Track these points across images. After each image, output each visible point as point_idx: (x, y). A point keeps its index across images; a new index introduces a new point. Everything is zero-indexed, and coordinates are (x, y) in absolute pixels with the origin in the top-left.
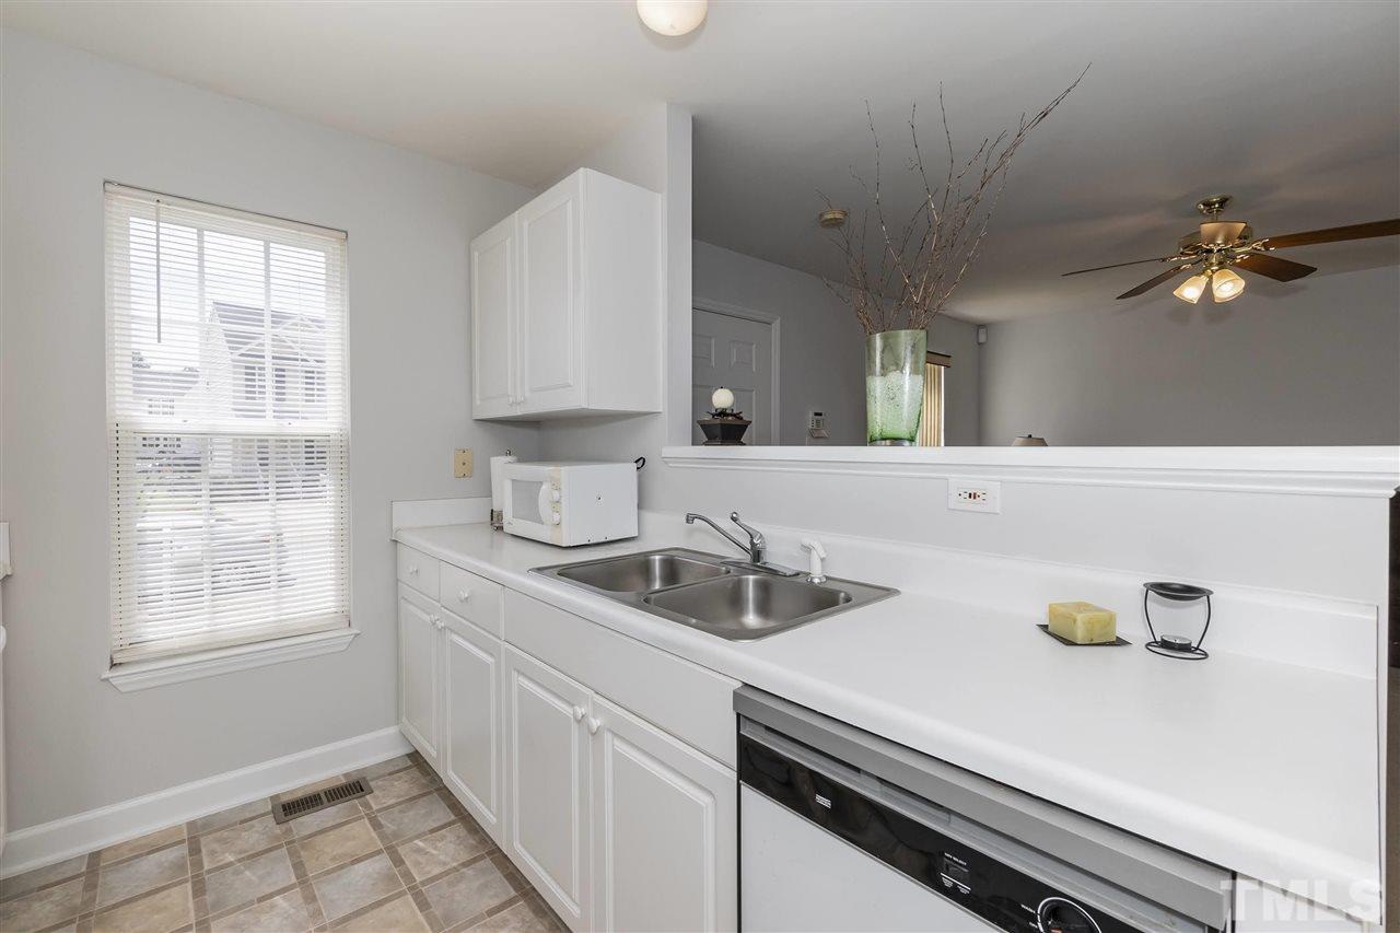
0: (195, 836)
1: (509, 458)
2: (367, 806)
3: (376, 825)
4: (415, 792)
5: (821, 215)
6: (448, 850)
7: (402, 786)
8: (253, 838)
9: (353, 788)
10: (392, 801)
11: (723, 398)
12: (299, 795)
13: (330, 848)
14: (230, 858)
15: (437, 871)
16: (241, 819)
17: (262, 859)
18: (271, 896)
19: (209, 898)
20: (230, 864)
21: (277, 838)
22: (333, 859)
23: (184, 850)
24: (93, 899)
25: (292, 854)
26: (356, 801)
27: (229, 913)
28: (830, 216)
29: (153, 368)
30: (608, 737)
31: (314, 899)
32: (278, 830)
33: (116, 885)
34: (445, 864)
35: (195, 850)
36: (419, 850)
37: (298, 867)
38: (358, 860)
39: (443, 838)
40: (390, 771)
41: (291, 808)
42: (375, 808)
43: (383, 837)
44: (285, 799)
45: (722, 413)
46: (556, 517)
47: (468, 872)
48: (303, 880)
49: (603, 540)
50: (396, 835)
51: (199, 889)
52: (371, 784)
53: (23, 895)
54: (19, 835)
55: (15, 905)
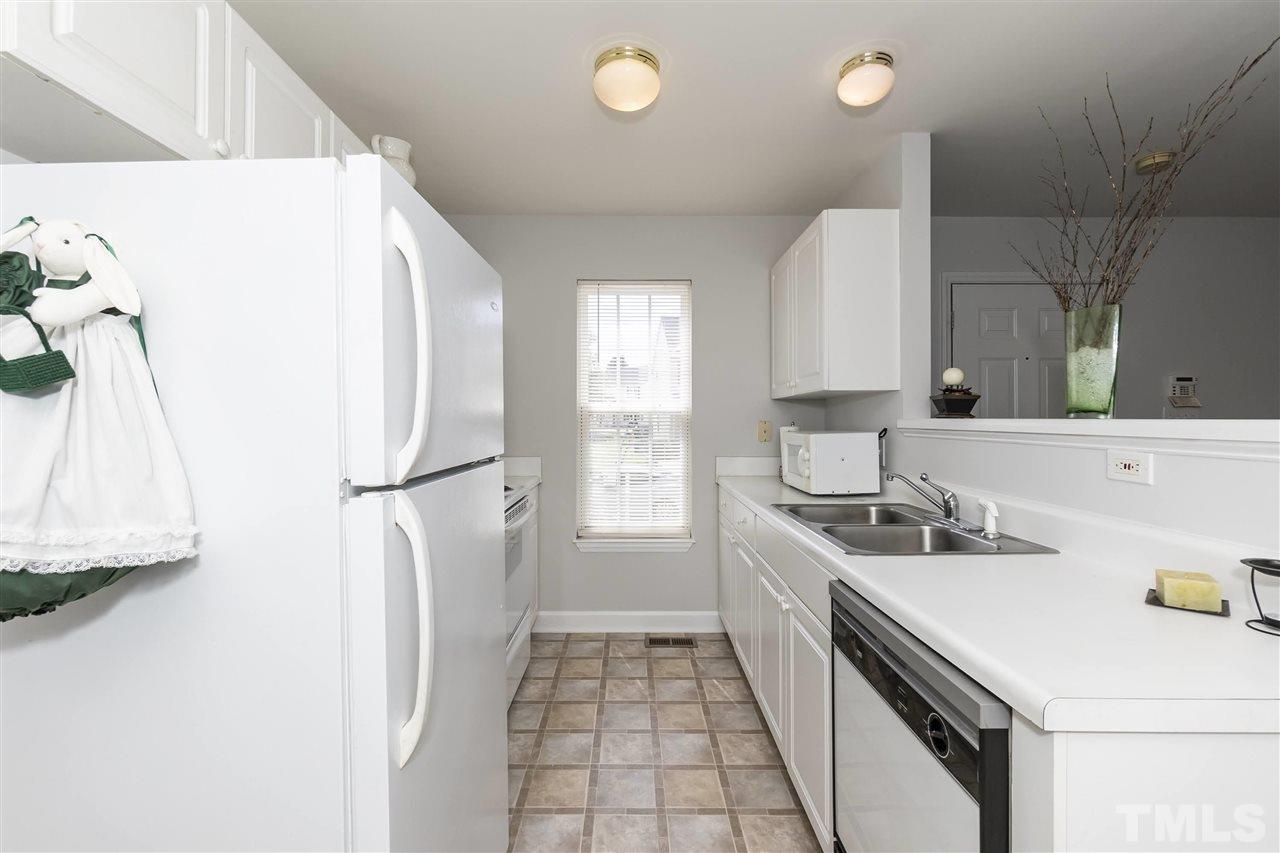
0: (609, 639)
1: (792, 428)
2: (693, 653)
3: (695, 665)
4: (722, 655)
5: (1138, 163)
6: (729, 692)
7: (715, 649)
8: (634, 649)
9: (686, 642)
10: (707, 656)
11: (953, 376)
12: (659, 636)
13: (669, 667)
14: (622, 656)
15: (719, 699)
16: (629, 639)
17: (635, 661)
18: (634, 679)
19: (609, 669)
20: (620, 658)
21: (643, 653)
22: (668, 673)
23: (602, 644)
24: (565, 653)
25: (649, 664)
26: (688, 650)
27: (616, 679)
28: (1150, 162)
29: (630, 366)
30: (792, 616)
31: (653, 688)
32: (645, 650)
33: (575, 650)
34: (726, 697)
35: (607, 646)
36: (713, 685)
37: (650, 670)
38: (680, 678)
39: (730, 684)
40: (711, 639)
41: (655, 641)
42: (696, 655)
43: (696, 672)
44: (651, 636)
45: (949, 390)
46: (807, 472)
47: (739, 707)
48: (650, 677)
49: (846, 492)
50: (703, 673)
51: (605, 664)
52: (699, 643)
53: (542, 641)
54: (542, 613)
55: (539, 644)
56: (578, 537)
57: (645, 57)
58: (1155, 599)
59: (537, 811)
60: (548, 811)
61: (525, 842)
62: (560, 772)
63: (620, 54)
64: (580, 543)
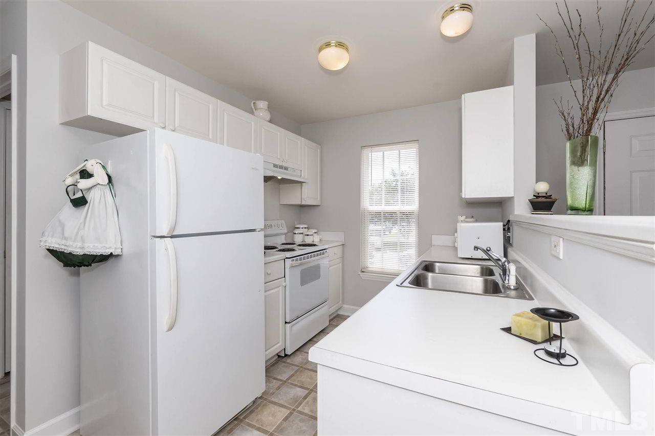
11: (541, 187)
49: (481, 258)
53: (341, 318)
54: (345, 306)
55: (340, 319)
56: (362, 272)
57: (340, 45)
58: (508, 330)
59: (292, 384)
60: (296, 385)
61: (280, 394)
62: (311, 372)
63: (328, 45)
64: (362, 275)
